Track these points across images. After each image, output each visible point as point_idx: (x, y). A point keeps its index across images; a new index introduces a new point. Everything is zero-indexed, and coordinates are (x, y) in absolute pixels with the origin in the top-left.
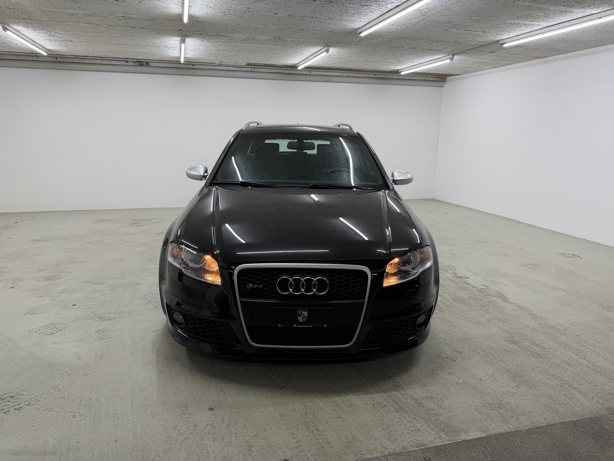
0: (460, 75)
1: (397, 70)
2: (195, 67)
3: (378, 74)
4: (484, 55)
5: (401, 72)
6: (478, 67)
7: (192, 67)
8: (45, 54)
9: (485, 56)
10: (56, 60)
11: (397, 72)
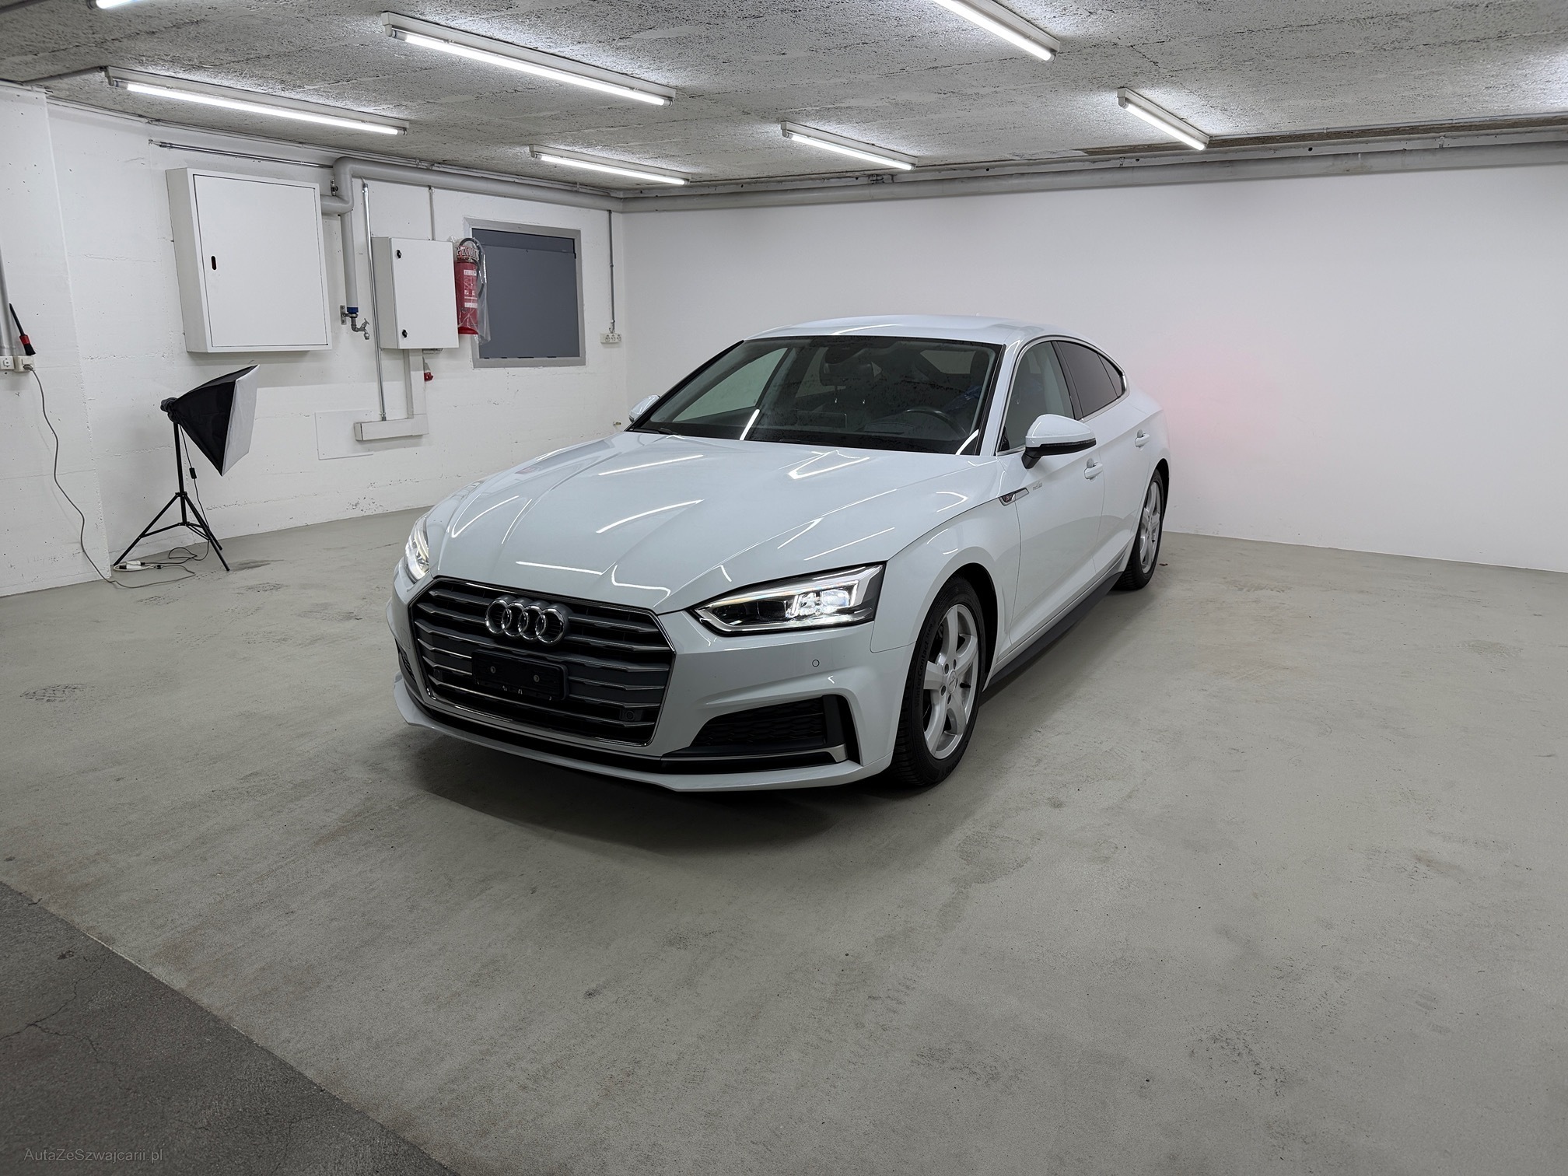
2: (991, 172)
7: (984, 173)
8: (682, 182)
10: (742, 190)
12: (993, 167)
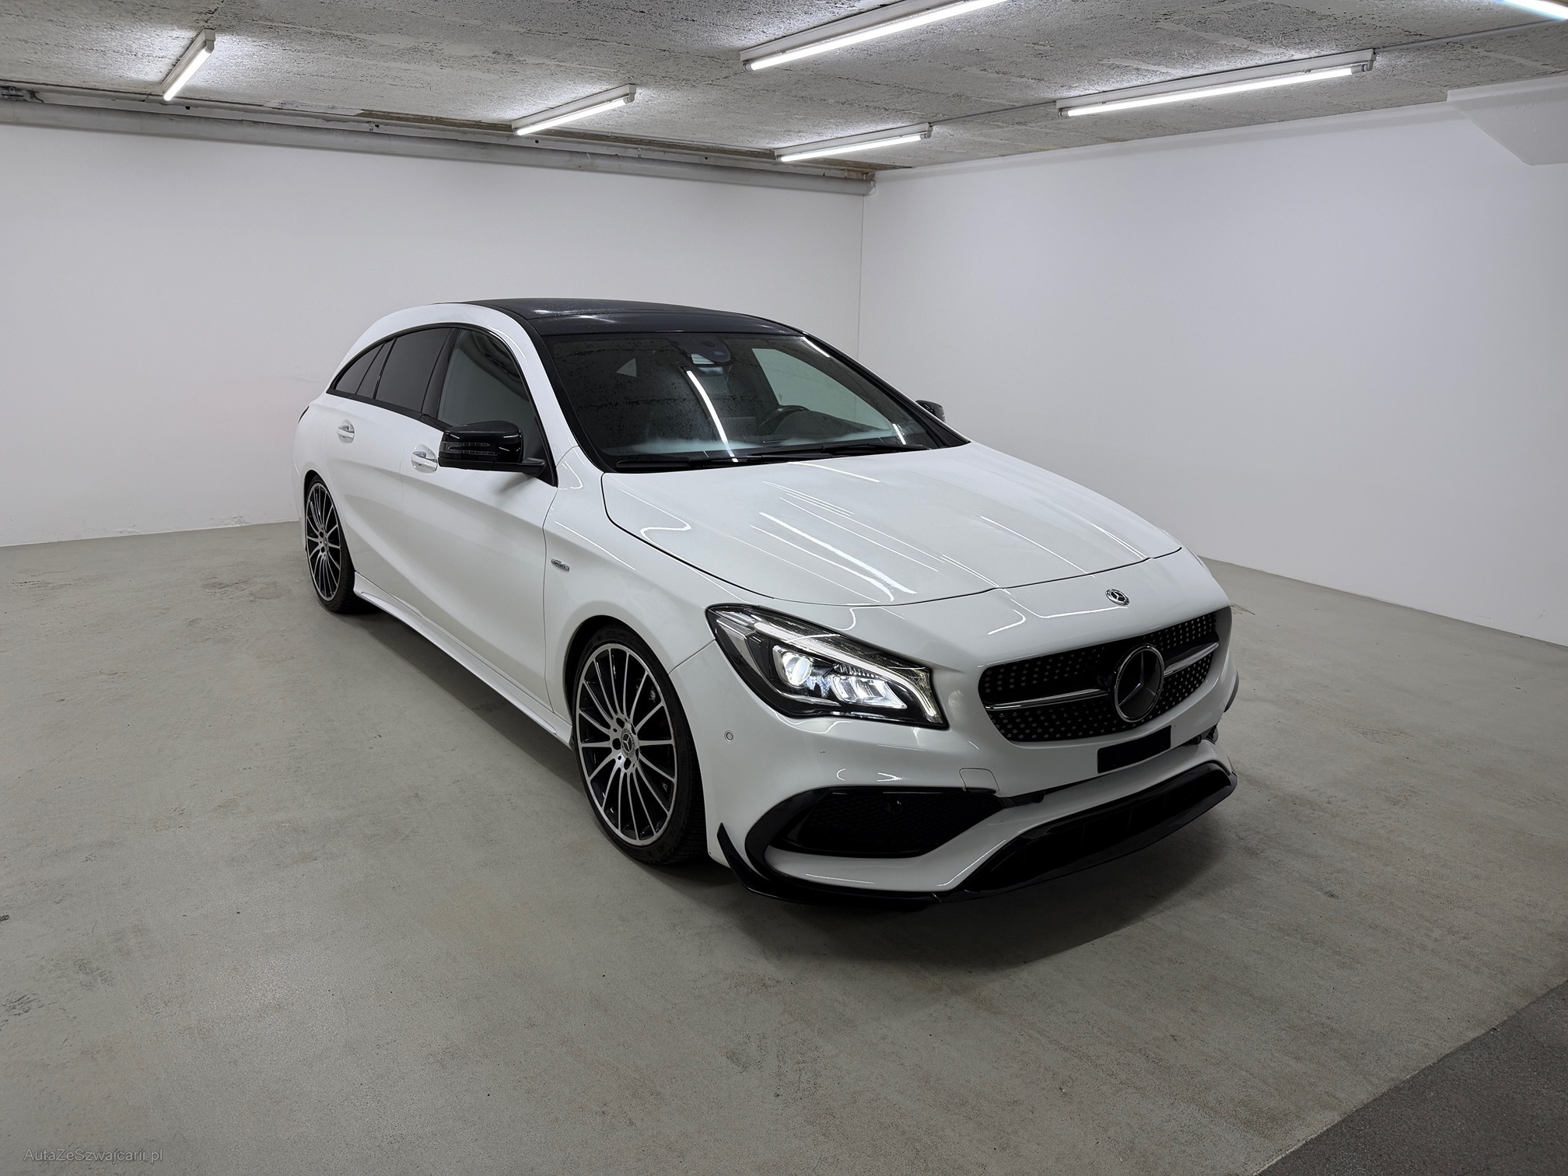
0: (910, 167)
1: (770, 150)
2: (193, 112)
3: (714, 156)
4: (1001, 127)
5: (780, 156)
6: (965, 151)
7: (183, 111)
9: (999, 130)
11: (770, 155)
12: (197, 106)
